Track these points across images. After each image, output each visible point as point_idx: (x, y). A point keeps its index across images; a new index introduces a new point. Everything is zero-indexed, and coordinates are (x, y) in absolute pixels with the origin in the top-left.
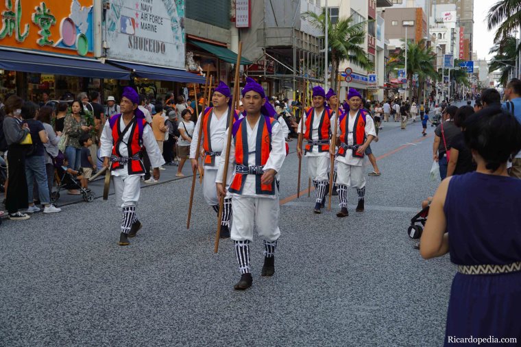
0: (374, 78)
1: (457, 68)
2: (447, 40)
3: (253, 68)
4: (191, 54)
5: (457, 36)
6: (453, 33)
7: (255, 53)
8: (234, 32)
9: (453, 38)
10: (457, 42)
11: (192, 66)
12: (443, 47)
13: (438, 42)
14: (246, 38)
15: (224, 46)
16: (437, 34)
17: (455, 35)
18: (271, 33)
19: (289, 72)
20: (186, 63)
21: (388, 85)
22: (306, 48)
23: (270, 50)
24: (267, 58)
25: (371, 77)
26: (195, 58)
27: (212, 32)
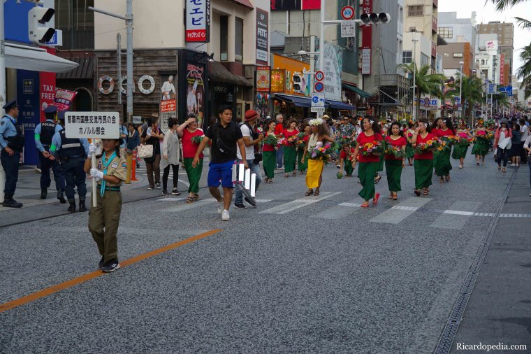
0: (435, 102)
1: (499, 93)
2: (489, 65)
3: (371, 99)
4: (344, 92)
5: (498, 62)
6: (495, 60)
7: (372, 90)
8: (360, 76)
9: (495, 64)
10: (498, 67)
11: (345, 99)
12: (485, 72)
13: (482, 67)
14: (367, 80)
15: (355, 86)
16: (480, 60)
17: (496, 62)
18: (383, 78)
19: (394, 102)
20: (342, 98)
21: (444, 107)
22: (403, 86)
23: (382, 88)
24: (381, 93)
25: (433, 102)
26: (346, 95)
27: (351, 78)
